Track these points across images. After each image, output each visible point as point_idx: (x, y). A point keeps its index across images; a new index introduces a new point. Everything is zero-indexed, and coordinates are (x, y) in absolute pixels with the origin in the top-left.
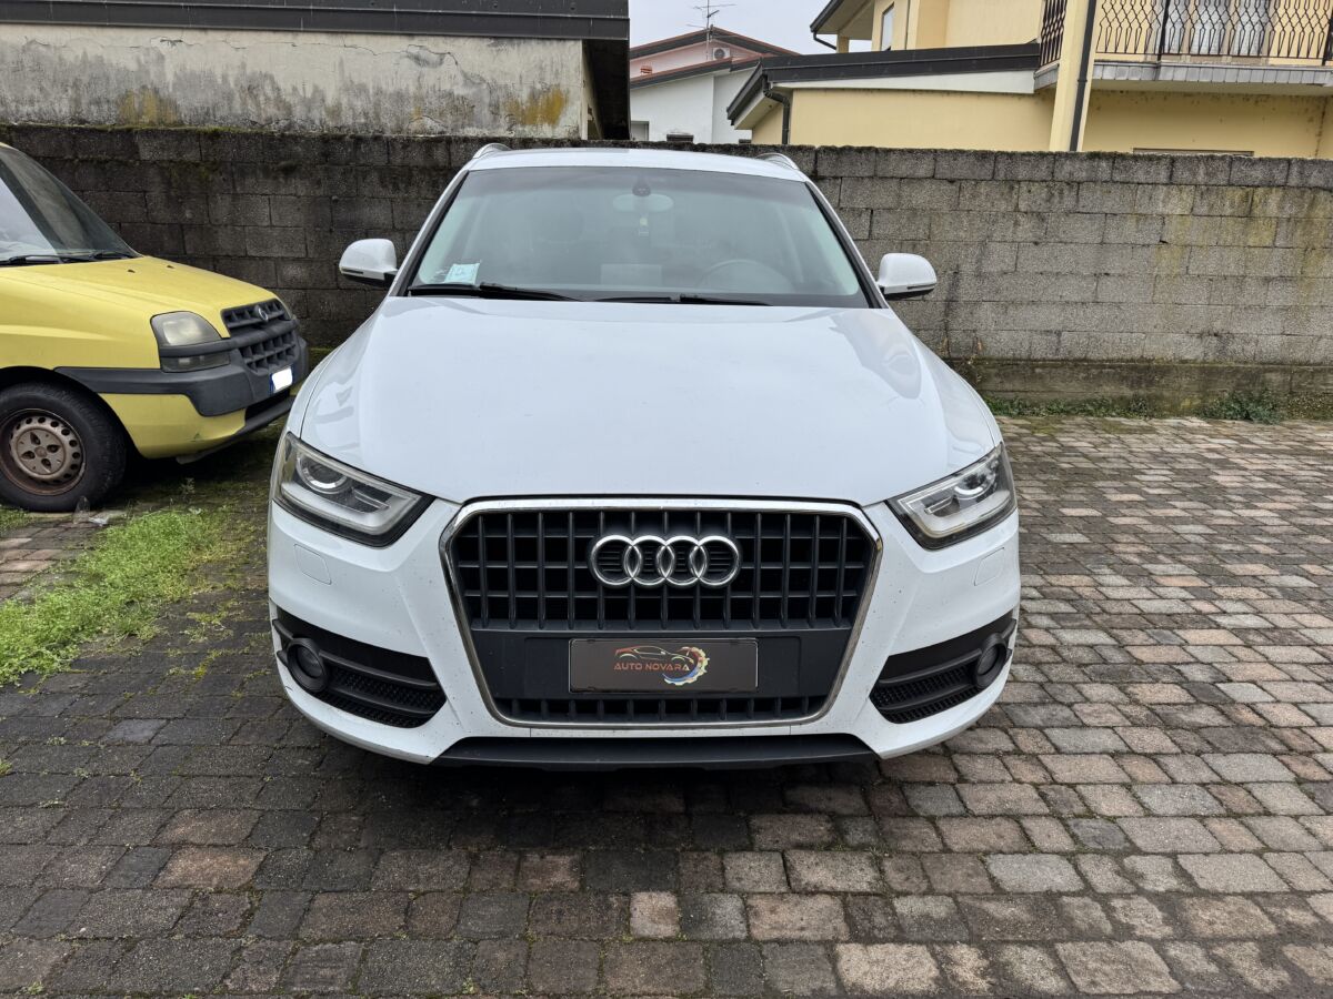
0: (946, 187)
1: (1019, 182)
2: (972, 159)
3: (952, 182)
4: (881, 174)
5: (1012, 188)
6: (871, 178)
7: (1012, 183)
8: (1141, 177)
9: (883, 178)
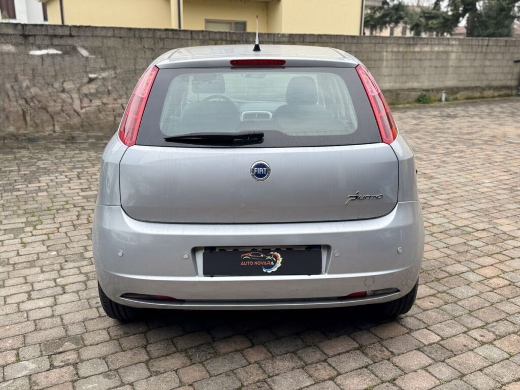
0: (118, 39)
1: (143, 38)
2: (126, 30)
3: (120, 38)
4: (95, 35)
5: (141, 40)
6: (92, 36)
7: (141, 38)
8: (182, 37)
9: (96, 36)
